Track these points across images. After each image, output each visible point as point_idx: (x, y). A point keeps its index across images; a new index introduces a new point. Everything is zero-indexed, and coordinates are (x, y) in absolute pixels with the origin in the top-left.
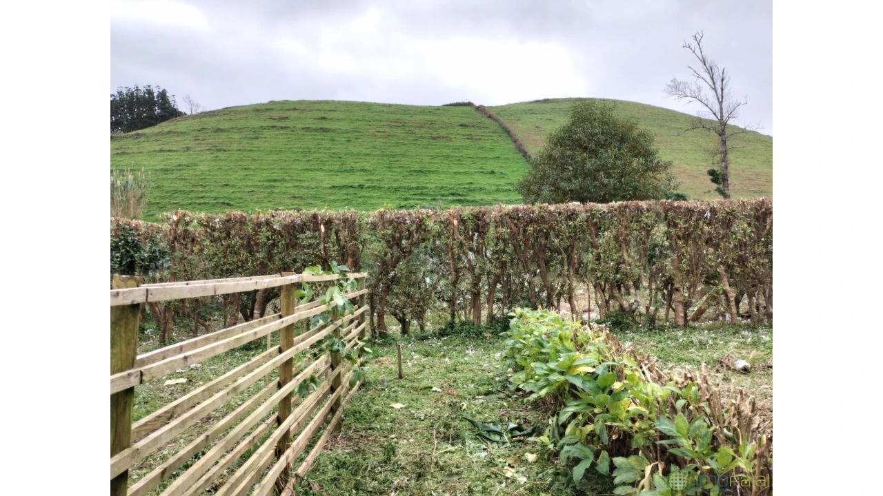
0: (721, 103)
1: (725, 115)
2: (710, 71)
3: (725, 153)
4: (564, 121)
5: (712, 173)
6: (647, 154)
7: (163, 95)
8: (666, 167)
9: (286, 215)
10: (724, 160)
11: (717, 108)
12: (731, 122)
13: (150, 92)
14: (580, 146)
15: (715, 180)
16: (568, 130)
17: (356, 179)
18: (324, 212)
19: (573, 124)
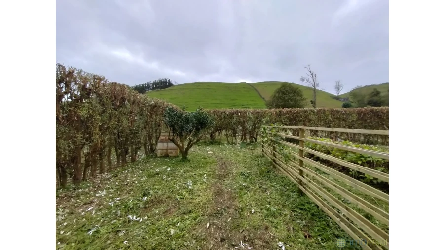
0: (314, 83)
1: (316, 86)
2: (312, 74)
3: (315, 96)
4: (279, 87)
5: (311, 101)
6: (301, 96)
7: (169, 80)
8: (306, 99)
9: (228, 110)
10: (315, 98)
11: (313, 84)
12: (317, 88)
13: (166, 80)
14: (283, 93)
15: (312, 103)
16: (280, 89)
17: (218, 101)
18: (240, 109)
19: (282, 87)
